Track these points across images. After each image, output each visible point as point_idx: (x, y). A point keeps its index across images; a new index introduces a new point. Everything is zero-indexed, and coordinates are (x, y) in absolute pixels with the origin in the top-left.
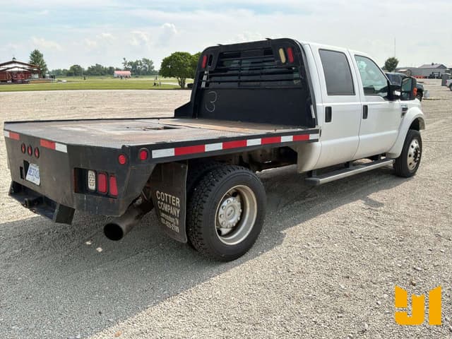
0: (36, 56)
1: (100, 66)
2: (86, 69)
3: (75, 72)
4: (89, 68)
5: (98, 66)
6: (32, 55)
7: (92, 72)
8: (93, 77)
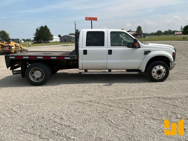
0: (139, 28)
1: (170, 30)
2: (163, 32)
3: (159, 33)
4: (165, 31)
5: (169, 30)
6: (138, 28)
7: (166, 33)
8: (166, 35)
